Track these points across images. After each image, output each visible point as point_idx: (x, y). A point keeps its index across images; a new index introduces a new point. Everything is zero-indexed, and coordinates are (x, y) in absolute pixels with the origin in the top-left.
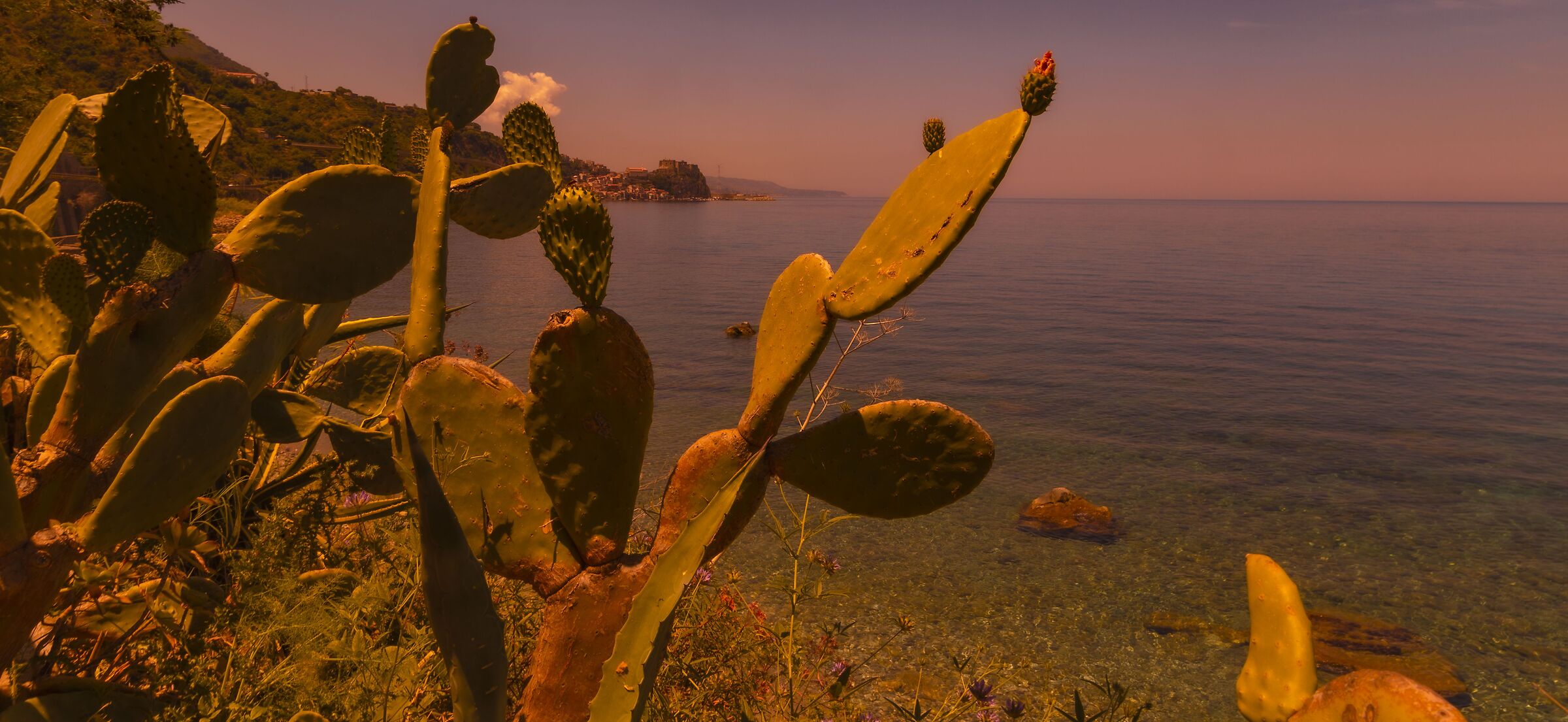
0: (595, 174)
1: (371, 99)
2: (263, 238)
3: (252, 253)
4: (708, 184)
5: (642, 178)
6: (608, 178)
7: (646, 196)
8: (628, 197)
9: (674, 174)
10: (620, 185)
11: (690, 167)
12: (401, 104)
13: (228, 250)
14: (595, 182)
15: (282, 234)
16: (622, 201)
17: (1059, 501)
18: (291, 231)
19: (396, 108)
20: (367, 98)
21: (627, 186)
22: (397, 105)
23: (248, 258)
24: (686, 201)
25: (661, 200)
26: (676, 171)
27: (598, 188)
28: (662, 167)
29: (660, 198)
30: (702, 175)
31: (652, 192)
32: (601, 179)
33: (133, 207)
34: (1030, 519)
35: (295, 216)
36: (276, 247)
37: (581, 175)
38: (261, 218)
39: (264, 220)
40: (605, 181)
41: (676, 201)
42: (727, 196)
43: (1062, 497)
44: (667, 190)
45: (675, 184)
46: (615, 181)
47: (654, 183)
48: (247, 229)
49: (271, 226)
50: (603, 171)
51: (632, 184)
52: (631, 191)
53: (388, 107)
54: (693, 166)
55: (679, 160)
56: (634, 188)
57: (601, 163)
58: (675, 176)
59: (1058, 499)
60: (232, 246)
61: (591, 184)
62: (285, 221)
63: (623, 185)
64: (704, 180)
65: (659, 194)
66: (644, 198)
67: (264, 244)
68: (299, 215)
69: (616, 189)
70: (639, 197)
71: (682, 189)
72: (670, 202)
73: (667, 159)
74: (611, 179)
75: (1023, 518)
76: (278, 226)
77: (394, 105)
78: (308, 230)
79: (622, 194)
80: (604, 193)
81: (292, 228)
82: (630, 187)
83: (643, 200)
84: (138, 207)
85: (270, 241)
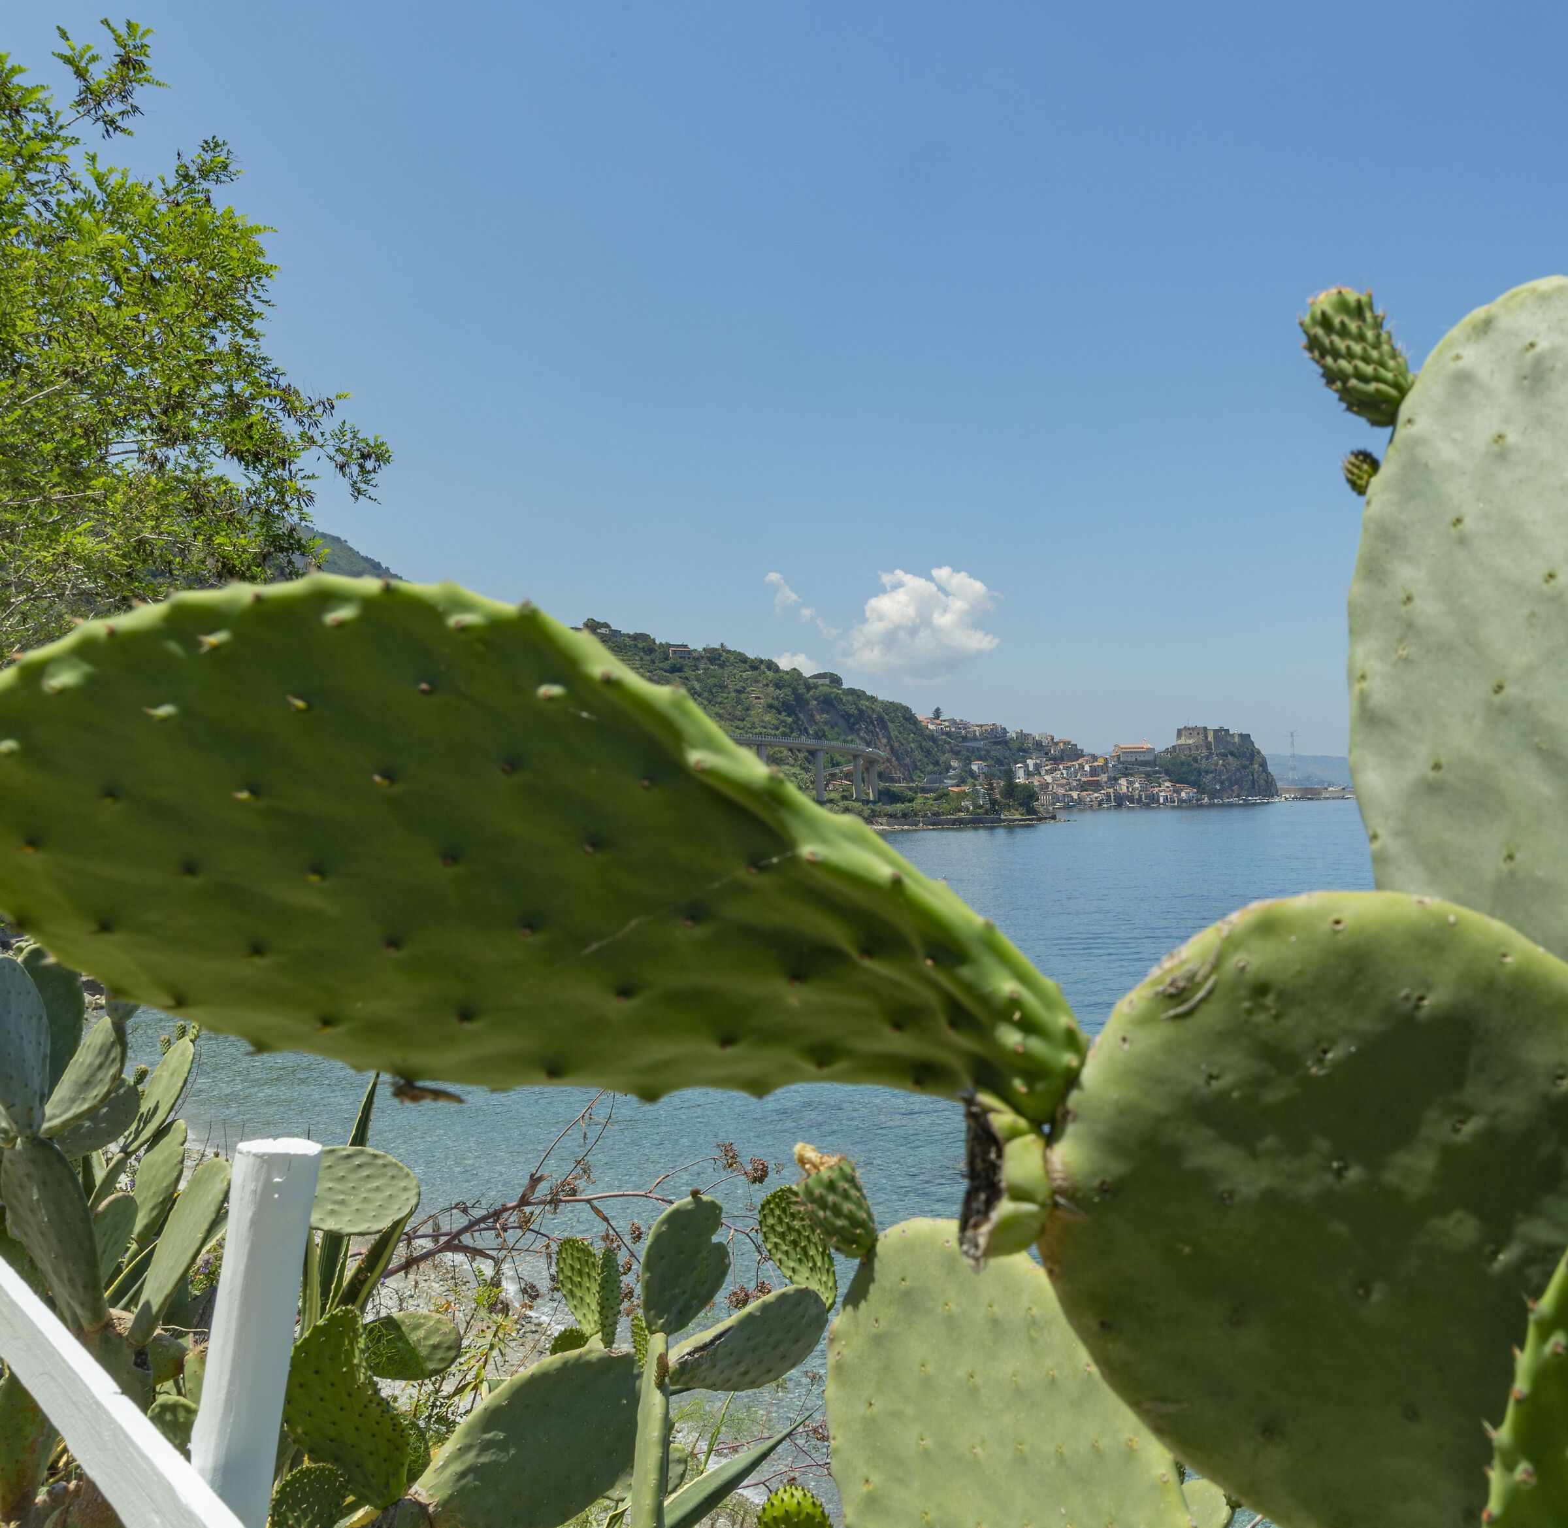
0: (1056, 760)
1: (645, 637)
2: (462, 1475)
3: (451, 1497)
4: (1270, 769)
5: (1145, 764)
6: (1082, 767)
7: (1154, 799)
8: (1120, 802)
9: (1205, 752)
10: (1103, 778)
11: (1236, 739)
12: (697, 644)
13: (423, 1498)
14: (1057, 774)
15: (483, 1464)
16: (1109, 808)
18: (494, 1457)
19: (690, 652)
20: (637, 637)
21: (1116, 779)
22: (691, 647)
23: (446, 1504)
24: (1231, 805)
25: (1182, 805)
26: (1209, 748)
27: (1062, 786)
28: (1182, 741)
29: (1181, 801)
30: (1259, 752)
31: (1165, 789)
32: (1067, 768)
33: (323, 1470)
35: (497, 1438)
36: (477, 1483)
37: (1030, 762)
38: (459, 1449)
39: (463, 1451)
40: (1076, 773)
41: (1211, 806)
42: (1309, 793)
44: (1193, 784)
45: (1207, 773)
46: (1094, 772)
47: (1167, 773)
48: (444, 1466)
49: (470, 1458)
50: (1071, 753)
51: (1126, 775)
52: (1124, 789)
53: (674, 652)
54: (1241, 735)
55: (1213, 726)
56: (1131, 783)
57: (1067, 739)
58: (1208, 757)
60: (428, 1491)
61: (1049, 779)
62: (485, 1447)
63: (1110, 779)
64: (1263, 764)
65: (1178, 792)
66: (1150, 802)
67: (463, 1482)
68: (501, 1436)
69: (1096, 786)
70: (1140, 800)
71: (1222, 783)
72: (1200, 806)
73: (1192, 725)
74: (1087, 768)
76: (478, 1455)
77: (685, 646)
78: (512, 1452)
79: (1108, 795)
80: (1075, 795)
81: (494, 1453)
82: (1123, 781)
83: (1147, 806)
84: (328, 1469)
85: (470, 1477)
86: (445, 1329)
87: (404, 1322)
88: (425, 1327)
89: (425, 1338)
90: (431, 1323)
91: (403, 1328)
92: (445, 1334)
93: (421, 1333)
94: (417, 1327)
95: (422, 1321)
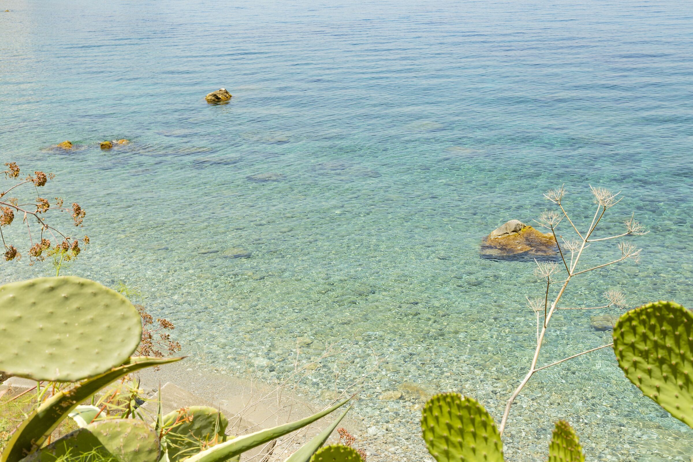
17: (513, 231)
34: (490, 247)
43: (515, 228)
59: (513, 229)
75: (484, 247)
86: (143, 433)
87: (100, 433)
88: (123, 435)
89: (125, 446)
90: (129, 430)
91: (101, 439)
92: (144, 438)
93: (119, 442)
94: (113, 436)
95: (119, 429)
